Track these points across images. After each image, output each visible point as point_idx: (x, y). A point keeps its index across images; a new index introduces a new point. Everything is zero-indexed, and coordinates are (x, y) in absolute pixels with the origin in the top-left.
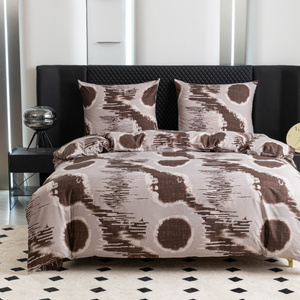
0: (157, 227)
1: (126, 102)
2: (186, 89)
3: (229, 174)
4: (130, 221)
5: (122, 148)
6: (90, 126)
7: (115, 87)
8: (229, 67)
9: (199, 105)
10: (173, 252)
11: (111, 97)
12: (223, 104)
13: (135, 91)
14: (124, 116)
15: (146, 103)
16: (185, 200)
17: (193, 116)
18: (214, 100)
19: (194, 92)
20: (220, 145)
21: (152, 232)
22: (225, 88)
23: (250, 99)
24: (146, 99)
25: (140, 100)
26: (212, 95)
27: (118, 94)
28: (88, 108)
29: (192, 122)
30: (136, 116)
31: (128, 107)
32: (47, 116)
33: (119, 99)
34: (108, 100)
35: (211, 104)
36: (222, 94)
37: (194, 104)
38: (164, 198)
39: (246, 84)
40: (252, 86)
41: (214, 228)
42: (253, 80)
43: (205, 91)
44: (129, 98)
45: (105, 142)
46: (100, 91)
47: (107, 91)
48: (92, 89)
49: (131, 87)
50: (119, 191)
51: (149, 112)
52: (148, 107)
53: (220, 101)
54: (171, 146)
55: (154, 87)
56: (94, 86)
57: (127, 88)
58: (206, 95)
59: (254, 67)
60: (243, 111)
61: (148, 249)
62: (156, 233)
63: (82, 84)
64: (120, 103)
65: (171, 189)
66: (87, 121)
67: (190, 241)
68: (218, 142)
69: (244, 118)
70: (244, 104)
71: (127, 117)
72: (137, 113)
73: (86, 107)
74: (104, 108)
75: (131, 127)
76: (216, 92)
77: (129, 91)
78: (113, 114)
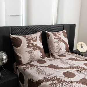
1: (35, 43)
9: (57, 41)
17: (57, 45)
19: (54, 35)
27: (31, 39)
28: (19, 48)
29: (57, 47)
31: (36, 45)
33: (32, 42)
34: (28, 43)
43: (57, 35)
44: (35, 41)
47: (26, 39)
53: (62, 38)
57: (33, 36)
64: (33, 44)
66: (19, 54)
69: (68, 43)
70: (67, 38)
71: (36, 50)
72: (40, 47)
73: (17, 47)
74: (27, 47)
75: (38, 54)
76: (60, 35)
77: (34, 38)
78: (31, 49)
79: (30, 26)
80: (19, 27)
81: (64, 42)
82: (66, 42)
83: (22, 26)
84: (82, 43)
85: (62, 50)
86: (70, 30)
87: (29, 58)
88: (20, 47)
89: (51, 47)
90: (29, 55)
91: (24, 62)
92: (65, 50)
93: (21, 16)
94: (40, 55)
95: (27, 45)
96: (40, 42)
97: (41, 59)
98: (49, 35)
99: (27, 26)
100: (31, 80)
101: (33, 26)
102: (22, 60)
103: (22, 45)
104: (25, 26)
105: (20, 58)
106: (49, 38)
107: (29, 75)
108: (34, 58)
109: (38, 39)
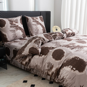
1: (17, 24)
6: (6, 34)
14: (17, 29)
17: (35, 27)
19: (32, 19)
26: (37, 20)
27: (13, 21)
28: (3, 28)
29: (35, 29)
31: (18, 26)
33: (14, 23)
37: (34, 23)
43: (35, 19)
44: (17, 22)
47: (9, 20)
53: (39, 22)
69: (44, 26)
70: (43, 22)
71: (18, 29)
72: (21, 27)
73: (2, 27)
74: (11, 27)
75: (20, 33)
76: (37, 19)
77: (16, 20)
78: (14, 29)
79: (12, 11)
80: (2, 11)
81: (41, 24)
82: (43, 25)
83: (5, 11)
84: (56, 26)
85: (40, 31)
86: (46, 16)
87: (13, 36)
88: (5, 27)
89: (30, 28)
90: (13, 34)
91: (9, 40)
92: (43, 32)
93: (3, 3)
94: (21, 34)
95: (10, 25)
96: (21, 24)
97: (23, 37)
98: (28, 19)
99: (9, 11)
100: (16, 50)
101: (14, 11)
102: (7, 37)
103: (6, 25)
104: (8, 11)
105: (5, 35)
106: (28, 21)
107: (14, 46)
108: (17, 37)
109: (19, 21)
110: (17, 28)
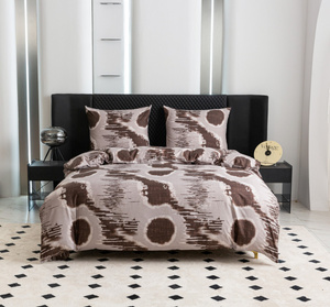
0: (147, 225)
1: (124, 124)
2: (172, 113)
3: (206, 182)
4: (124, 220)
5: (119, 161)
7: (115, 112)
8: (208, 96)
9: (183, 127)
10: (160, 245)
11: (112, 120)
12: (203, 126)
13: (131, 115)
14: (122, 135)
15: (140, 125)
16: (170, 203)
17: (178, 135)
18: (195, 123)
19: (178, 115)
20: (199, 159)
21: (143, 229)
22: (204, 113)
23: (224, 122)
24: (140, 122)
25: (135, 122)
26: (194, 119)
27: (117, 117)
28: (93, 128)
29: (178, 140)
30: (132, 135)
31: (125, 128)
32: (59, 135)
33: (118, 121)
34: (109, 122)
35: (193, 126)
36: (202, 118)
37: (179, 125)
38: (153, 201)
39: (222, 110)
40: (226, 112)
41: (194, 226)
42: (228, 106)
43: (188, 115)
44: (126, 121)
45: (106, 156)
46: (103, 114)
47: (109, 115)
48: (96, 113)
49: (128, 111)
50: (115, 196)
51: (143, 132)
52: (142, 128)
53: (200, 123)
54: (159, 159)
55: (147, 112)
56: (98, 111)
57: (124, 112)
58: (189, 118)
59: (228, 96)
60: (219, 132)
61: (139, 244)
62: (146, 230)
63: (88, 109)
64: (119, 124)
65: (158, 194)
66: (92, 140)
67: (174, 237)
68: (198, 156)
70: (220, 126)
71: (125, 136)
74: (106, 129)
75: (128, 145)
76: (197, 116)
77: (127, 115)
78: (113, 134)
81: (202, 131)
95: (107, 124)
96: (137, 125)
103: (97, 124)
109: (135, 117)
110: (123, 132)
